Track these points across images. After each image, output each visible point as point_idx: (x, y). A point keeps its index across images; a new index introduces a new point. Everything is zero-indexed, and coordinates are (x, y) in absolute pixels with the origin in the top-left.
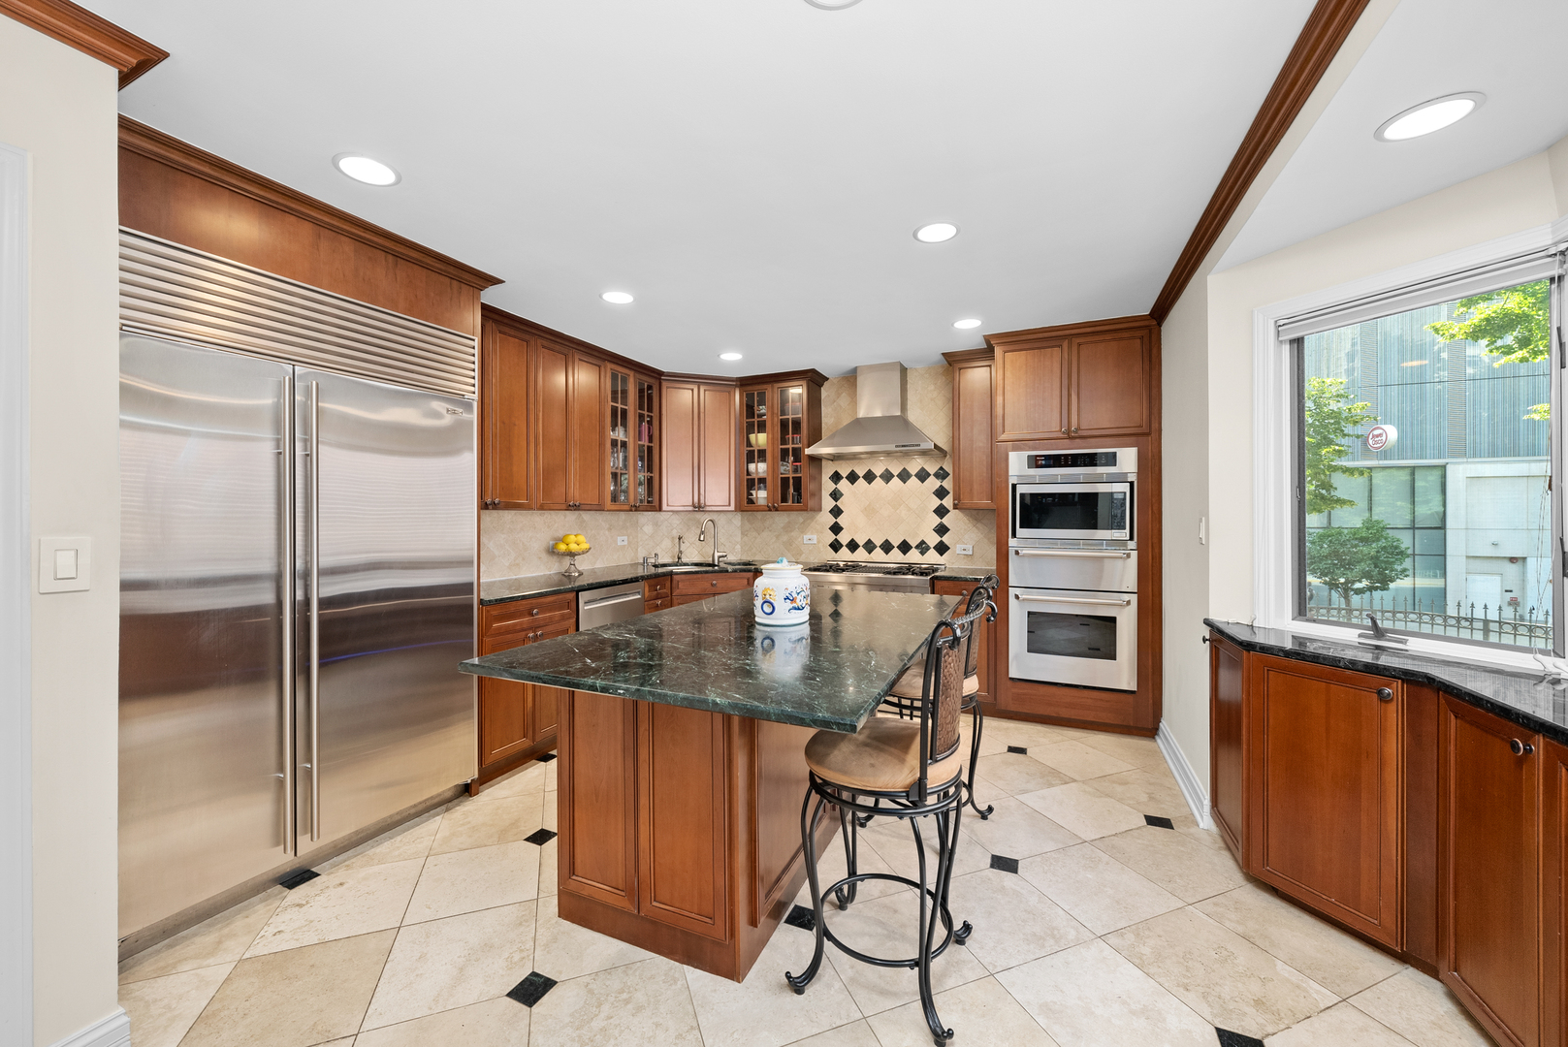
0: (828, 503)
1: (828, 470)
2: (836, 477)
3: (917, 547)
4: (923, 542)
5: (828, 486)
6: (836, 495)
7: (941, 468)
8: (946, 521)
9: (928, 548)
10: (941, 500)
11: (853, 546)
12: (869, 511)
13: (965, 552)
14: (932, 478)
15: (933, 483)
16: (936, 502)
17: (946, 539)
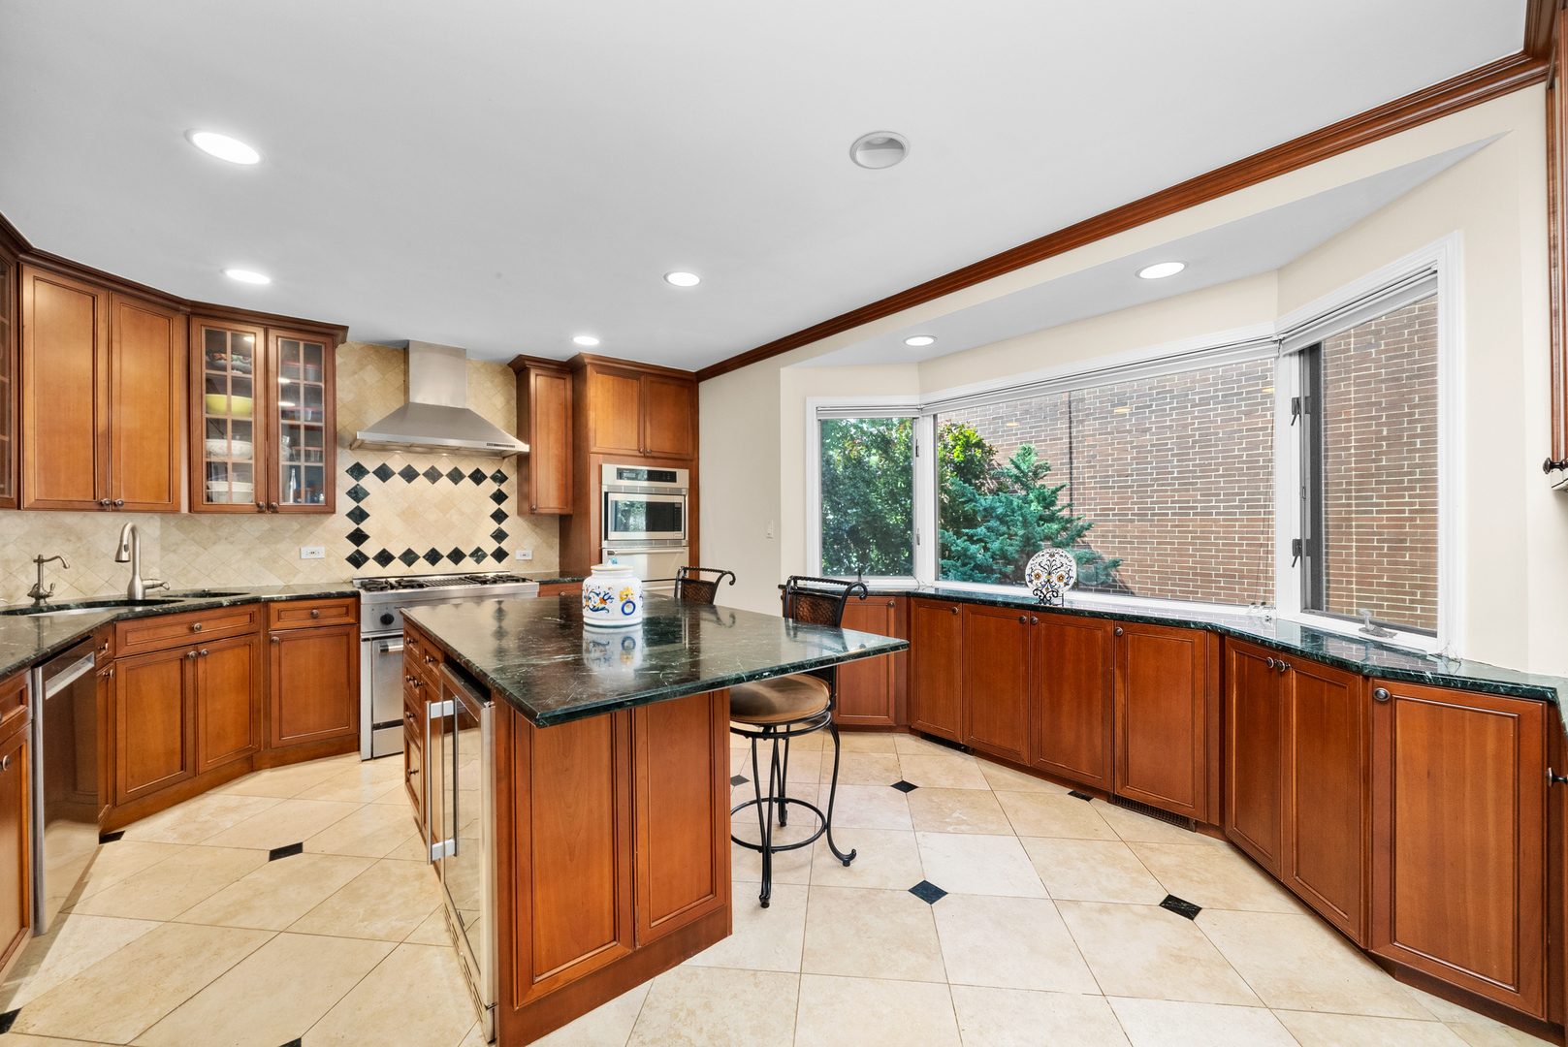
0: (345, 504)
1: (345, 460)
2: (358, 471)
3: (472, 555)
4: (479, 550)
5: (345, 482)
6: (357, 494)
7: (499, 471)
8: (504, 526)
9: (484, 556)
10: (499, 504)
11: (384, 558)
12: (409, 515)
13: (525, 558)
14: (488, 482)
15: (490, 486)
16: (494, 507)
17: (504, 545)
